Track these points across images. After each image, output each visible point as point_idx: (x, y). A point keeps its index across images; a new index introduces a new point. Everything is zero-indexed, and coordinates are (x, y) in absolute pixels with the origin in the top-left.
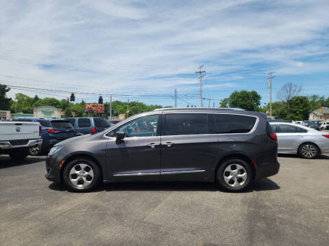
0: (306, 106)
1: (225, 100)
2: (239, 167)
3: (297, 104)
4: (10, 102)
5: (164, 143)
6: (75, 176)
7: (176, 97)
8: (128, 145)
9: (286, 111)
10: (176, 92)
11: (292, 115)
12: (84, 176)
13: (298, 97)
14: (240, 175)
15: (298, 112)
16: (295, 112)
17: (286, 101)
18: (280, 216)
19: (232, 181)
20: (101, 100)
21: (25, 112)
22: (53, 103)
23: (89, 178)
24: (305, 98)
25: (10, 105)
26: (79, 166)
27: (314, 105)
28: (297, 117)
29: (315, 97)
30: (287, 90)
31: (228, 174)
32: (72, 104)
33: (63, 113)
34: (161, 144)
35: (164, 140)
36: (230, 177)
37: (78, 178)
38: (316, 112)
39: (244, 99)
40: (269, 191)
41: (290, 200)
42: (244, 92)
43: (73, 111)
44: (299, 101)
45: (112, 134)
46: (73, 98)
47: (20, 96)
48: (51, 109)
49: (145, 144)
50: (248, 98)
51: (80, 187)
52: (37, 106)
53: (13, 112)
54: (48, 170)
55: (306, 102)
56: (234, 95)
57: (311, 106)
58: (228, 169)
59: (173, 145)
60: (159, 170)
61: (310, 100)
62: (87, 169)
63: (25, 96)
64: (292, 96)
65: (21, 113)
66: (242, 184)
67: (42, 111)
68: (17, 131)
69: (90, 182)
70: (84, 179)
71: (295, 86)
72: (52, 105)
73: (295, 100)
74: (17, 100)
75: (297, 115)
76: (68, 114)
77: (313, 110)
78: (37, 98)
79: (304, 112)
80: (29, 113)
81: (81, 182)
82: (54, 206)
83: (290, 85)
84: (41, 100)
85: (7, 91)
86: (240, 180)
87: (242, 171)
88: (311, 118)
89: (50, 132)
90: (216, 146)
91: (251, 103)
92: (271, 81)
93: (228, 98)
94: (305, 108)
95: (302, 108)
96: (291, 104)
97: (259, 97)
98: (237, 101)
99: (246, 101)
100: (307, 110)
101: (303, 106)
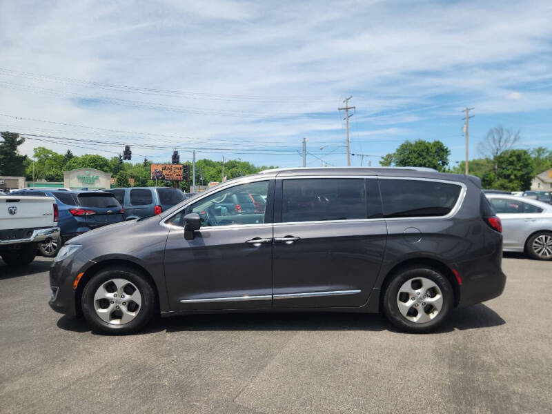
0: (526, 166)
1: (389, 156)
2: (428, 283)
3: (512, 163)
4: (24, 162)
5: (279, 237)
6: (104, 303)
7: (304, 151)
8: (208, 242)
9: (492, 175)
10: (304, 143)
11: (501, 181)
12: (124, 303)
13: (514, 152)
14: (429, 300)
15: (512, 177)
16: (507, 177)
17: (492, 158)
18: (517, 388)
19: (413, 312)
20: (176, 158)
21: (51, 179)
22: (98, 164)
23: (132, 306)
24: (525, 153)
25: (24, 167)
26: (113, 284)
27: (539, 164)
28: (511, 185)
29: (540, 150)
30: (494, 138)
31: (405, 297)
32: (130, 166)
33: (114, 181)
34: (273, 239)
35: (279, 230)
36: (410, 303)
37: (112, 306)
38: (542, 176)
39: (420, 155)
40: (486, 329)
41: (528, 349)
42: (421, 143)
43: (132, 177)
44: (514, 158)
45: (178, 219)
46: (128, 154)
47: (41, 153)
48: (94, 173)
49: (242, 240)
50: (428, 153)
51: (115, 324)
52: (70, 168)
53: (29, 179)
54: (54, 291)
55: (526, 160)
56: (405, 148)
57: (535, 165)
58: (406, 287)
59: (298, 241)
60: (270, 291)
61: (533, 156)
62: (128, 290)
63: (49, 152)
64: (503, 149)
65: (44, 181)
66: (432, 316)
67: (79, 178)
68: (11, 213)
69: (134, 314)
70: (124, 308)
71: (508, 131)
72: (96, 167)
73: (508, 156)
74: (36, 159)
75: (511, 181)
76: (123, 182)
77: (538, 174)
78: (69, 156)
79: (523, 176)
80: (58, 181)
81: (116, 315)
82: (57, 367)
83: (500, 131)
84: (77, 158)
85: (20, 143)
86: (429, 309)
87: (432, 292)
88: (535, 186)
89: (76, 214)
90: (382, 242)
91: (434, 162)
92: (467, 123)
93: (394, 154)
94: (524, 170)
95: (519, 170)
96: (502, 163)
97: (447, 152)
98: (408, 158)
99: (425, 158)
100: (528, 173)
101: (521, 166)
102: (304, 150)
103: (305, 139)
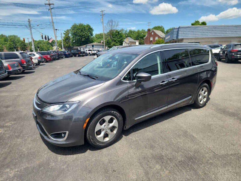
1: (68, 30)
2: (205, 89)
3: (116, 35)
6: (99, 132)
9: (110, 40)
10: (29, 21)
11: (113, 43)
12: (109, 129)
13: (117, 31)
15: (117, 41)
16: (115, 41)
28: (116, 44)
30: (110, 24)
39: (82, 31)
42: (81, 25)
44: (117, 33)
50: (85, 30)
55: (121, 34)
56: (74, 27)
69: (115, 132)
70: (109, 132)
71: (115, 22)
73: (115, 32)
75: (116, 43)
77: (124, 40)
79: (120, 40)
83: (112, 21)
88: (124, 44)
91: (88, 34)
92: (102, 17)
93: (70, 30)
94: (121, 38)
95: (119, 38)
96: (113, 35)
97: (92, 30)
98: (77, 32)
99: (84, 32)
100: (122, 40)
101: (119, 37)
102: (30, 26)
103: (29, 19)
